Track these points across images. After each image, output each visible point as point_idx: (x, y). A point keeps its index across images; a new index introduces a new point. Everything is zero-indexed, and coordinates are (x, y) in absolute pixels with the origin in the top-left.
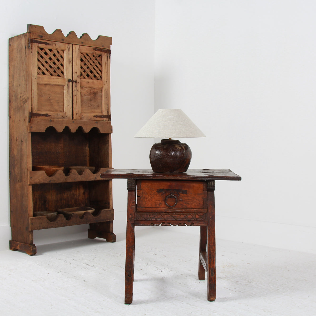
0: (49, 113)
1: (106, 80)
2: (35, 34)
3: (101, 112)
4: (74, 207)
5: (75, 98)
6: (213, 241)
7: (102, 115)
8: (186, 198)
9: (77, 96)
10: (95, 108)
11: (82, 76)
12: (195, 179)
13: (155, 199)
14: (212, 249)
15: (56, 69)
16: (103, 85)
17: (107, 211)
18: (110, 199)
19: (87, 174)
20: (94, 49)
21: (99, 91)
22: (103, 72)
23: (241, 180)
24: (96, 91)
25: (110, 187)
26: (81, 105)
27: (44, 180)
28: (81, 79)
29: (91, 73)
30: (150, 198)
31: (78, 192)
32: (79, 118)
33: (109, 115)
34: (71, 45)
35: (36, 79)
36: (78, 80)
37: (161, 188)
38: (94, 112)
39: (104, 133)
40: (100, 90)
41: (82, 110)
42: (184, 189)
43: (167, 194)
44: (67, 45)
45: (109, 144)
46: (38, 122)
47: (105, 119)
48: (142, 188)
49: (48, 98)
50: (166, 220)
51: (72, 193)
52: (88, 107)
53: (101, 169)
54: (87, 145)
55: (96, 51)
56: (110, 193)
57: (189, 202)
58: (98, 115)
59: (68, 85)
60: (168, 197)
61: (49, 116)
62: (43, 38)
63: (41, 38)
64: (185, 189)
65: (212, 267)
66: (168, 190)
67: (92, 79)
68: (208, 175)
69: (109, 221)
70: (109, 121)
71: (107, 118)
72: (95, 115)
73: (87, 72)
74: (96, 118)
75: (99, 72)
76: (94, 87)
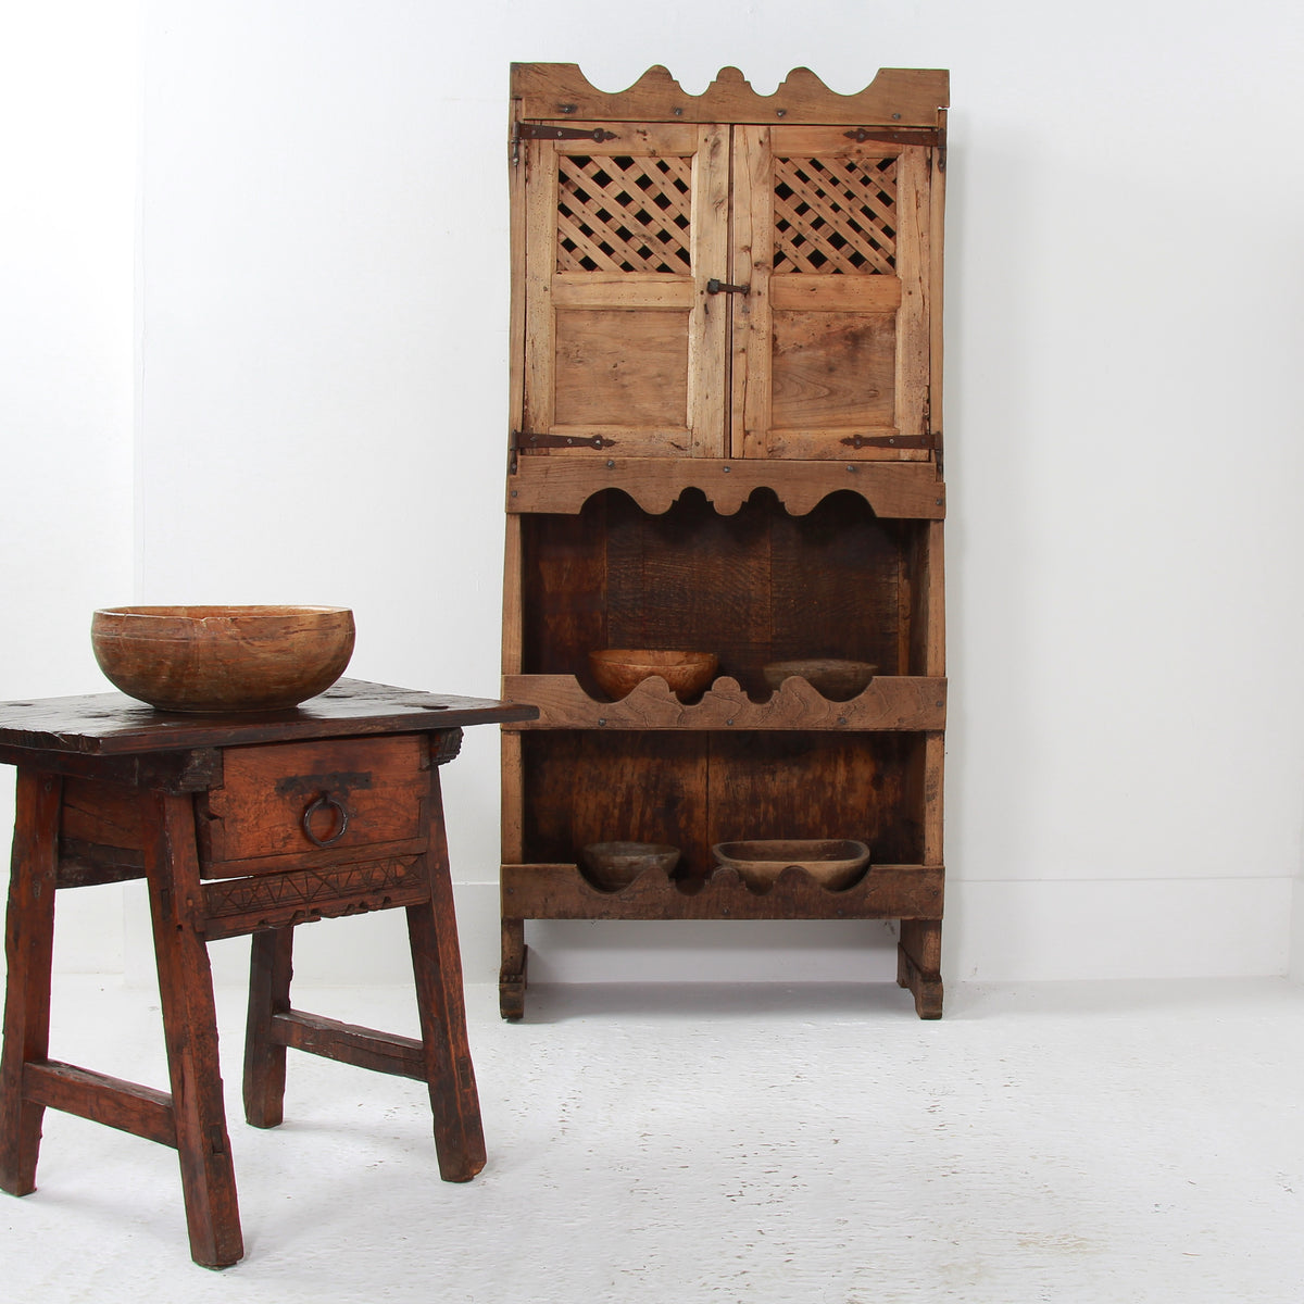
0: (607, 432)
1: (921, 270)
2: (538, 104)
3: (887, 420)
5: (739, 363)
7: (890, 434)
9: (752, 352)
10: (853, 403)
11: (783, 265)
15: (650, 239)
16: (901, 295)
17: (901, 872)
19: (795, 697)
20: (849, 135)
21: (878, 325)
22: (901, 236)
24: (860, 324)
26: (774, 393)
27: (570, 715)
28: (773, 274)
29: (832, 248)
31: (841, 774)
32: (761, 451)
33: (933, 432)
34: (725, 129)
35: (546, 289)
36: (760, 282)
38: (849, 420)
39: (898, 515)
40: (881, 319)
41: (775, 415)
44: (704, 131)
45: (929, 566)
46: (547, 471)
47: (905, 454)
49: (610, 367)
51: (809, 776)
52: (816, 398)
53: (875, 682)
54: (901, 566)
55: (860, 141)
56: (928, 792)
58: (865, 436)
59: (706, 306)
61: (610, 443)
62: (579, 114)
63: (570, 116)
67: (838, 271)
69: (919, 921)
70: (930, 461)
71: (921, 448)
72: (852, 437)
73: (813, 241)
74: (857, 447)
75: (881, 238)
76: (850, 308)
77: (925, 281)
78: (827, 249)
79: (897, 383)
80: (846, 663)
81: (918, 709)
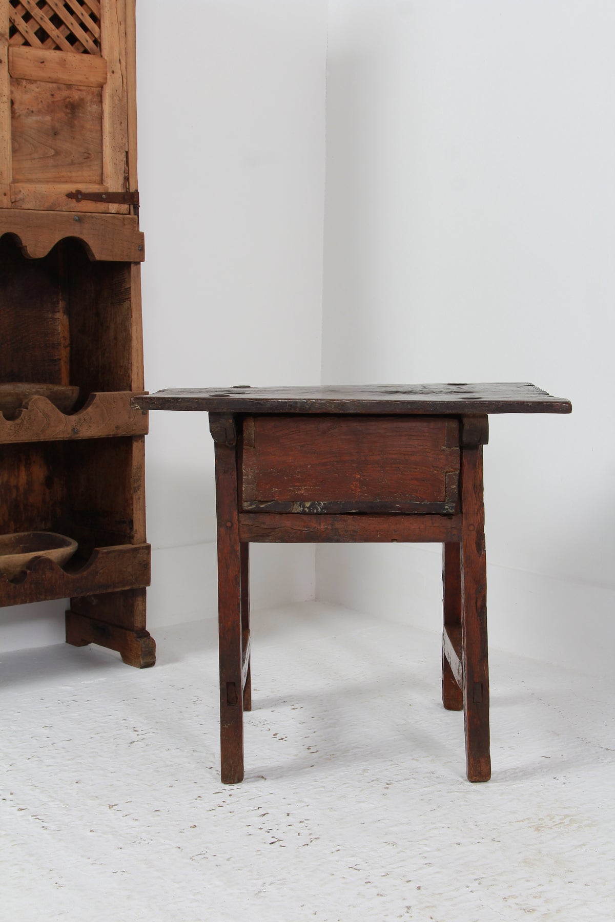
1: (120, 54)
3: (98, 178)
4: (8, 533)
7: (102, 191)
10: (72, 163)
11: (17, 37)
16: (106, 74)
17: (121, 551)
18: (136, 506)
19: (41, 414)
21: (89, 98)
22: (106, 22)
24: (76, 96)
25: (135, 463)
26: (14, 151)
28: (10, 46)
29: (53, 27)
31: (23, 477)
32: (6, 201)
33: (132, 190)
36: (1, 51)
38: (70, 177)
39: (110, 259)
40: (93, 93)
41: (16, 171)
45: (130, 301)
47: (113, 207)
52: (45, 157)
53: (97, 397)
54: (61, 305)
56: (134, 485)
58: (84, 191)
67: (58, 48)
69: (132, 590)
70: (129, 214)
71: (124, 204)
72: (74, 192)
73: (38, 19)
74: (78, 201)
75: (89, 23)
76: (69, 80)
77: (123, 62)
78: (49, 27)
79: (104, 148)
80: (32, 385)
81: (129, 418)
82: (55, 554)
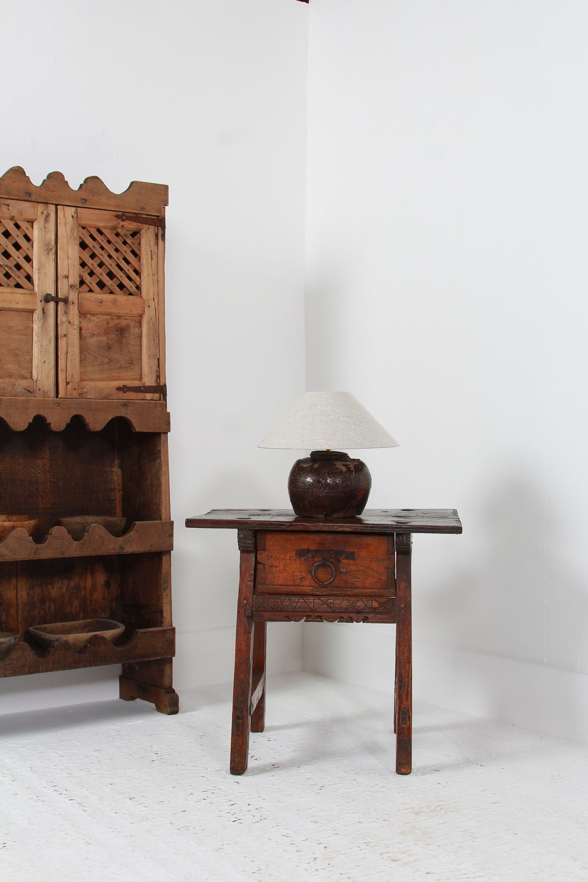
1: (154, 294)
3: (138, 377)
5: (62, 342)
6: (406, 654)
7: (141, 385)
8: (353, 568)
10: (122, 367)
12: (369, 531)
13: (292, 568)
14: (405, 671)
16: (144, 308)
18: (165, 600)
20: (118, 217)
21: (134, 323)
22: (145, 274)
23: (461, 532)
24: (124, 323)
25: (164, 570)
26: (81, 361)
29: (109, 279)
30: (283, 567)
33: (162, 384)
37: (305, 547)
38: (120, 376)
39: (146, 431)
40: (136, 321)
41: (83, 373)
42: (348, 550)
43: (316, 559)
45: (161, 459)
47: (149, 396)
48: (266, 547)
50: (312, 611)
53: (137, 525)
55: (123, 220)
56: (164, 586)
57: (358, 576)
58: (129, 385)
59: (43, 309)
60: (318, 566)
64: (352, 551)
65: (403, 706)
66: (317, 551)
67: (113, 293)
68: (397, 522)
71: (158, 393)
72: (122, 386)
73: (99, 275)
74: (124, 392)
75: (133, 276)
76: (119, 313)
77: (156, 300)
79: (143, 356)
81: (160, 539)
82: (109, 634)
